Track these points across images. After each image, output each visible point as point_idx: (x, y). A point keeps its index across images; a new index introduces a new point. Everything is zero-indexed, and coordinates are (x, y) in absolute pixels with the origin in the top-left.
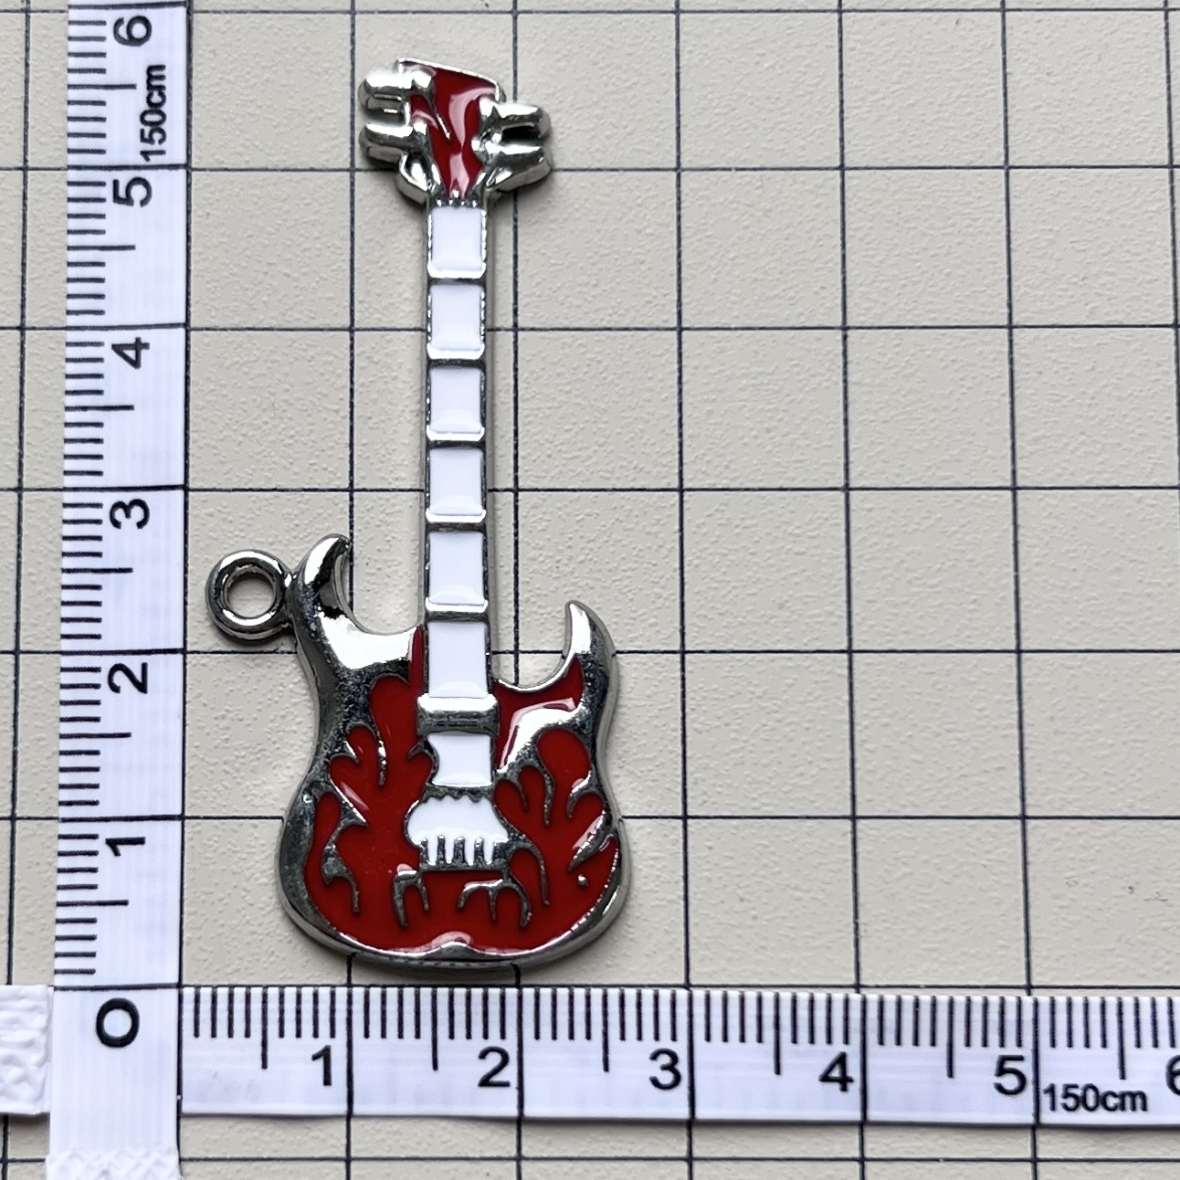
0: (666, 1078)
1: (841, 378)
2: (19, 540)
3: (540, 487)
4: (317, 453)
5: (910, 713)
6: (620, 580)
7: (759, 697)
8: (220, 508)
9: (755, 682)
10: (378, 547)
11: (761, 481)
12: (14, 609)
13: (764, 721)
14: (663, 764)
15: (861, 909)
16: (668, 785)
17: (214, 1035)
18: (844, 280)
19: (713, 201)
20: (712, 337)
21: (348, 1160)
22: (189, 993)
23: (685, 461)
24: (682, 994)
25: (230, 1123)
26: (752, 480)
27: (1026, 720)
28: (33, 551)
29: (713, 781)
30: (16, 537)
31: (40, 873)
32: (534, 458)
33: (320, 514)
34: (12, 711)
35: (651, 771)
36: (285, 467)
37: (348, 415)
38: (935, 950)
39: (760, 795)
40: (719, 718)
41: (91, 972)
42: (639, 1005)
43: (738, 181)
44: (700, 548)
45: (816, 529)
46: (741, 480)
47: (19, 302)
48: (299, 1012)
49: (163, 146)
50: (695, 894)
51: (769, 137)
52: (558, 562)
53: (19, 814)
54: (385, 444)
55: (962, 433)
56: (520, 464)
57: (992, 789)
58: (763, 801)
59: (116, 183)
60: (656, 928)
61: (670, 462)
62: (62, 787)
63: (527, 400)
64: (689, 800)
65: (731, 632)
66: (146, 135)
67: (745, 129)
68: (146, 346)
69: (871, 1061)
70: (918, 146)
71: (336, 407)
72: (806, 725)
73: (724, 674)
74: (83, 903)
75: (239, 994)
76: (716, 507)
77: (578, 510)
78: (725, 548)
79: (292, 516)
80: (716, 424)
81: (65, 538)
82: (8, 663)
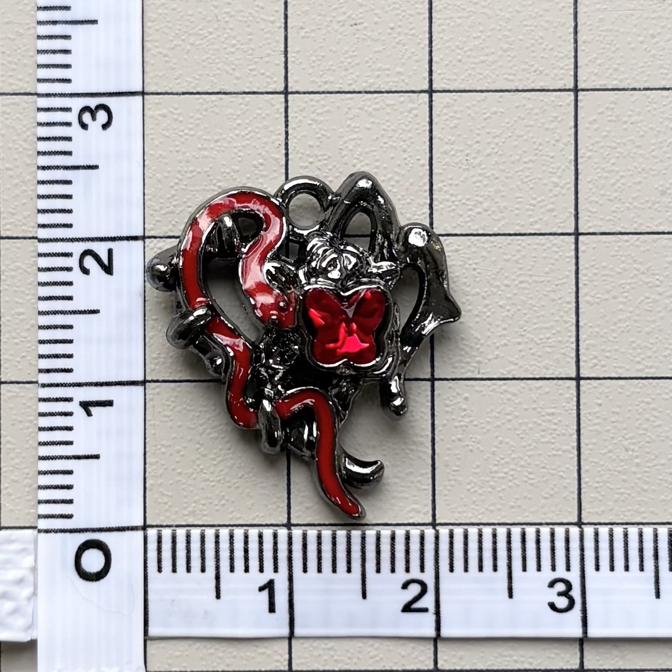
0: (562, 603)
3: (452, 89)
4: (256, 60)
7: (643, 273)
8: (171, 109)
9: (640, 260)
10: (310, 143)
11: (646, 82)
13: (647, 295)
14: (559, 332)
16: (563, 351)
17: (174, 570)
22: (152, 533)
23: (579, 64)
24: (574, 531)
25: (190, 642)
28: (10, 149)
29: (603, 347)
31: (22, 429)
32: (447, 62)
33: (259, 114)
35: (548, 338)
36: (227, 73)
37: (283, 25)
39: (643, 359)
40: (608, 292)
41: (70, 517)
42: (538, 542)
44: (593, 142)
46: (629, 81)
48: (246, 551)
50: (587, 445)
52: (467, 155)
53: (3, 378)
54: (315, 51)
56: (434, 68)
58: (646, 364)
60: (553, 475)
61: (566, 65)
62: (41, 356)
63: (440, 10)
64: (581, 364)
65: (619, 216)
71: (272, 19)
73: (613, 253)
74: (61, 457)
75: (195, 533)
76: (607, 105)
77: (485, 109)
78: (615, 142)
79: (235, 117)
80: (607, 30)
81: (40, 139)
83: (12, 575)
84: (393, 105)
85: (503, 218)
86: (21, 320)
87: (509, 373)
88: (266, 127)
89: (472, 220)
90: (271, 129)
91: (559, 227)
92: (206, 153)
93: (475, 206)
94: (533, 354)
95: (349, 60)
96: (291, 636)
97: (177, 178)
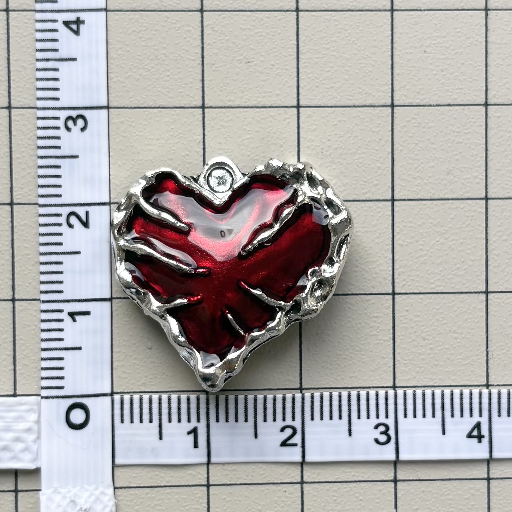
0: (383, 438)
1: (484, 39)
2: (11, 138)
3: (312, 105)
4: (183, 85)
7: (435, 225)
8: (127, 118)
9: (433, 217)
10: (220, 141)
11: (437, 100)
12: (10, 179)
13: (437, 239)
16: (384, 276)
17: (132, 422)
21: (208, 486)
22: (117, 397)
23: (395, 89)
24: (391, 392)
25: (142, 468)
28: (19, 144)
29: (409, 273)
30: (9, 136)
31: (30, 331)
32: (308, 88)
33: (185, 122)
34: (10, 238)
36: (165, 94)
37: (201, 63)
39: (435, 281)
40: (412, 238)
41: (62, 388)
42: (368, 400)
44: (403, 140)
45: (468, 128)
46: (426, 100)
48: (179, 409)
50: (399, 336)
52: (322, 149)
53: (17, 297)
54: (222, 80)
56: (300, 91)
58: (437, 284)
60: (377, 356)
61: (387, 90)
62: (42, 283)
64: (396, 284)
65: (420, 188)
68: (83, 22)
69: (494, 426)
71: (194, 58)
72: (462, 241)
73: (416, 212)
74: (56, 349)
75: (146, 397)
76: (413, 116)
77: (334, 118)
78: (417, 140)
79: (169, 123)
80: (413, 67)
81: (39, 138)
82: (7, 211)
83: (23, 426)
84: (274, 116)
85: (345, 190)
86: (29, 259)
88: (190, 130)
90: (193, 131)
91: (382, 196)
92: (151, 147)
95: (245, 86)
96: (209, 463)
97: (132, 164)
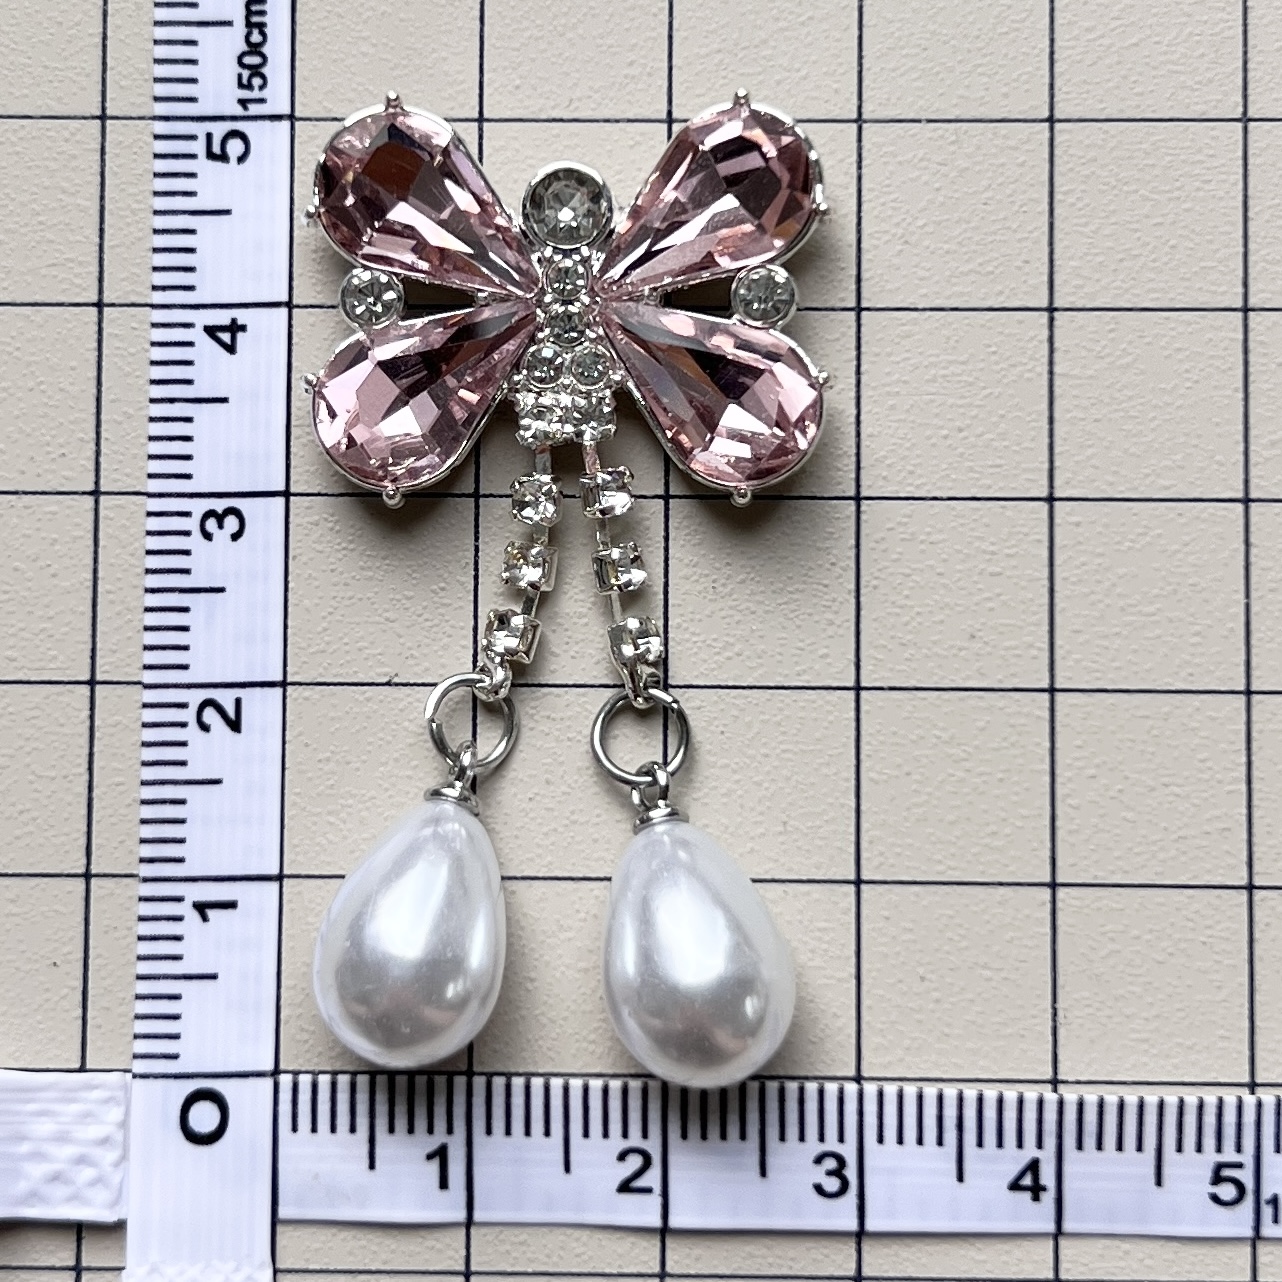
0: (832, 1185)
1: (1046, 368)
2: (96, 552)
5: (1121, 763)
6: (785, 603)
9: (941, 725)
11: (950, 489)
12: (90, 632)
13: (951, 771)
14: (833, 819)
15: (1060, 992)
16: (839, 844)
17: (314, 1129)
18: (1051, 253)
19: (900, 159)
20: (897, 319)
21: (467, 1274)
22: (285, 1080)
23: (862, 465)
24: (851, 1088)
26: (940, 488)
27: (1255, 773)
28: (112, 565)
29: (891, 840)
30: (92, 549)
31: (117, 939)
34: (87, 751)
35: (819, 827)
38: (1146, 1041)
39: (945, 857)
40: (898, 767)
41: (175, 1057)
42: (801, 1101)
43: (929, 135)
44: (880, 566)
45: (1013, 546)
46: (927, 488)
47: (97, 274)
49: (264, 94)
50: (870, 971)
51: (966, 83)
52: (714, 581)
53: (94, 870)
55: (1186, 435)
57: (1214, 853)
58: (949, 863)
59: (209, 136)
61: (846, 465)
62: (143, 841)
64: (863, 862)
65: (914, 666)
66: (245, 81)
67: (938, 73)
68: (243, 328)
69: (1067, 1168)
70: (1141, 94)
72: (1000, 775)
73: (906, 714)
74: (166, 977)
75: (344, 1082)
76: (899, 519)
78: (909, 567)
80: (899, 421)
81: (149, 552)
82: (83, 695)
83: (95, 1131)
85: (762, 665)
86: (121, 793)
87: (767, 872)
88: (450, 541)
89: (720, 667)
90: (456, 544)
91: (836, 679)
92: (370, 574)
93: (724, 648)
94: (799, 848)
96: (469, 1223)
97: (331, 606)
